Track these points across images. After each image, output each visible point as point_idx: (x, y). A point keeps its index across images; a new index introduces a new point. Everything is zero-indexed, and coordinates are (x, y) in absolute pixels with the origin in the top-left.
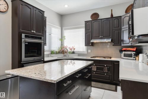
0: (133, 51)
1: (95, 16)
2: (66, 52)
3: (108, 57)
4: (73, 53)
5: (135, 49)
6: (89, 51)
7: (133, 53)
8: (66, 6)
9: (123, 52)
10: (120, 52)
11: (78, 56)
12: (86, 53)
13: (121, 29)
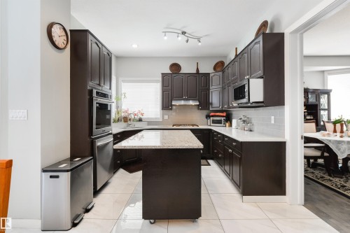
0: (223, 116)
1: (175, 67)
2: (130, 120)
3: (193, 125)
4: (140, 120)
5: (225, 114)
6: (166, 117)
7: (223, 119)
8: (135, 46)
9: (212, 118)
10: (207, 118)
11: (148, 125)
12: (161, 120)
13: (209, 89)
